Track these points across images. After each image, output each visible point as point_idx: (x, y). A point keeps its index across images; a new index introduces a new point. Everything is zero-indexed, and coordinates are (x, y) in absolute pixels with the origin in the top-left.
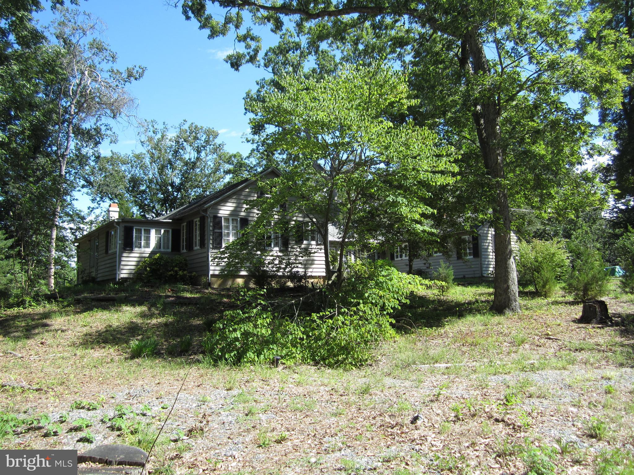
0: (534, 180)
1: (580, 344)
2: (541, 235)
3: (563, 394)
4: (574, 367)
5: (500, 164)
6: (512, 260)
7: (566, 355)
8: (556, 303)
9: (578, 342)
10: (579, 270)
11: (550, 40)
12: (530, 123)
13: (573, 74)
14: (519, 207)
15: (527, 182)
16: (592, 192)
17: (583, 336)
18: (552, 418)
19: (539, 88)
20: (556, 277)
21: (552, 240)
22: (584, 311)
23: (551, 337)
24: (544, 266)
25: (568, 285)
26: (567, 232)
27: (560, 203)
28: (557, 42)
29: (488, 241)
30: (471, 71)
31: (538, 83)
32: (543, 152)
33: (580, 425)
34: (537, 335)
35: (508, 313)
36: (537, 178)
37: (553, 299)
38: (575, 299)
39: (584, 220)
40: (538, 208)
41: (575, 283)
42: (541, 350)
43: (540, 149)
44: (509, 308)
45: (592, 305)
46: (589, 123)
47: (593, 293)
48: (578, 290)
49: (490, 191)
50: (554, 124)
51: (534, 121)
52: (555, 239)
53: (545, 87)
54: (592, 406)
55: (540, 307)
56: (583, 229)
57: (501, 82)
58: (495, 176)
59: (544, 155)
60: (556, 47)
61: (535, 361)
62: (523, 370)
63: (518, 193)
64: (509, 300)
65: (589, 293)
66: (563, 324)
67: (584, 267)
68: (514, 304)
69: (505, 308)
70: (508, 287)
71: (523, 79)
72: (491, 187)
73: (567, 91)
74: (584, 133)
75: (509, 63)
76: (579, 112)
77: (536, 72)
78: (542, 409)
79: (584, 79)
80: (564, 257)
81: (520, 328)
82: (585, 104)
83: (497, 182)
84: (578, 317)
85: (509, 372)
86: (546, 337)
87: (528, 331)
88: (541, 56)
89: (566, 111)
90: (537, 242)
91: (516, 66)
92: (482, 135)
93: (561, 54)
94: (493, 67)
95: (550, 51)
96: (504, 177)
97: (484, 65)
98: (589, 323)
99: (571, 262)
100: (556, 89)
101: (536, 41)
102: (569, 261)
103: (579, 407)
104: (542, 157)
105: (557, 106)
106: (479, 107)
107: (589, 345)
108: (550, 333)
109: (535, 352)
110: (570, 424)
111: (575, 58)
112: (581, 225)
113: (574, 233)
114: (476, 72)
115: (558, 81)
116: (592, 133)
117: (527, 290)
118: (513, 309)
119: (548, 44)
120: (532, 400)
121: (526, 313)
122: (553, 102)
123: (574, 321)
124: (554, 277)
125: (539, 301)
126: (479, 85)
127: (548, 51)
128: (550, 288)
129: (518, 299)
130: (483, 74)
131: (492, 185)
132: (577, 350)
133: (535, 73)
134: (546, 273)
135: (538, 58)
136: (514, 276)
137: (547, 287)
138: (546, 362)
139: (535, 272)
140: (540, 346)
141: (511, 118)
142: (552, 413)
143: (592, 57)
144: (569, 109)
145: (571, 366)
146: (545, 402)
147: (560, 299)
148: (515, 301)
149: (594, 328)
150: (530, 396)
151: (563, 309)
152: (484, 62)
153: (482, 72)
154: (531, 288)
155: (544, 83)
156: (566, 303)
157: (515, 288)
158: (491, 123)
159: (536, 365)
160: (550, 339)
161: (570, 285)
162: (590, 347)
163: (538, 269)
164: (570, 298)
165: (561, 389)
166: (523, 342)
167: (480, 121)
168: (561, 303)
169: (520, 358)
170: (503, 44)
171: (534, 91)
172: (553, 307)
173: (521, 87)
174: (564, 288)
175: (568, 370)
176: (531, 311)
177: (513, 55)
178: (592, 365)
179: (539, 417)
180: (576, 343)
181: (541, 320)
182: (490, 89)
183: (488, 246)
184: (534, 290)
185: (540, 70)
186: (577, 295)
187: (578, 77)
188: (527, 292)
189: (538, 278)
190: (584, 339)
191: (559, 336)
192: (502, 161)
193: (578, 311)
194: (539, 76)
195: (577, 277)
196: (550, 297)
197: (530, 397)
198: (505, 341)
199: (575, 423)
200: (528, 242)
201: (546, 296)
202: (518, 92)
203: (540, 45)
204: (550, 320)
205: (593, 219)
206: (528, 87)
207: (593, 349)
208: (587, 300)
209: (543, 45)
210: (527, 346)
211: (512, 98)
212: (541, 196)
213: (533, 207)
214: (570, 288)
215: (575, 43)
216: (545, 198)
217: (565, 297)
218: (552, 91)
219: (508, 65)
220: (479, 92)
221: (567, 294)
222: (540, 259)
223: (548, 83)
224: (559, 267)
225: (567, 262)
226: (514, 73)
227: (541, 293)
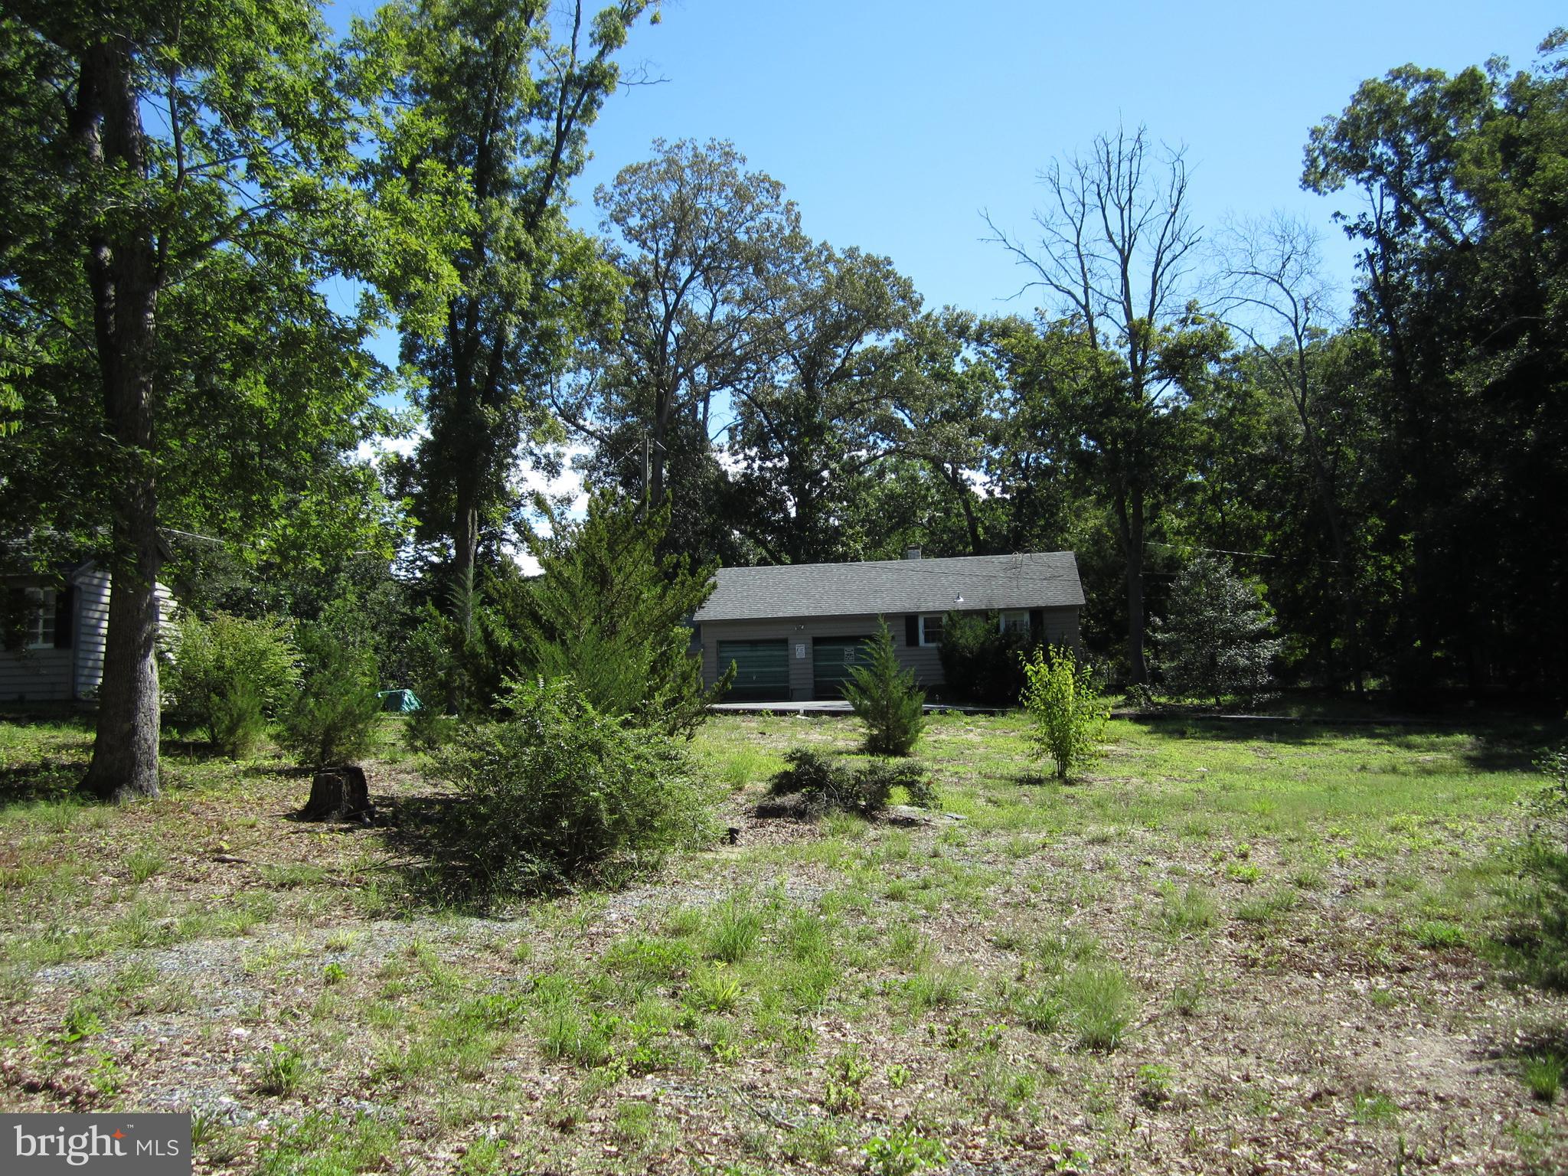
0: (231, 466)
1: (292, 871)
2: (239, 605)
3: (224, 997)
4: (269, 926)
5: (144, 410)
6: (151, 660)
7: (253, 899)
8: (257, 772)
9: (290, 866)
10: (316, 696)
11: (307, 140)
12: (231, 323)
13: (346, 233)
14: (188, 527)
15: (211, 466)
16: (362, 516)
17: (304, 850)
18: (185, 1059)
19: (267, 245)
20: (265, 708)
21: (263, 617)
22: (314, 793)
23: (228, 856)
24: (237, 679)
25: (288, 729)
26: (310, 603)
27: (289, 531)
28: (320, 149)
29: (101, 607)
30: (98, 151)
31: (267, 233)
32: (262, 402)
33: (247, 1067)
34: (193, 853)
35: (129, 798)
36: (240, 462)
37: (251, 763)
38: (301, 763)
39: (352, 577)
40: (237, 537)
41: (304, 724)
42: (196, 892)
43: (254, 392)
44: (130, 784)
45: (333, 778)
46: (372, 357)
47: (341, 748)
48: (311, 742)
49: (107, 476)
50: (293, 341)
51: (242, 322)
52: (271, 616)
53: (282, 247)
54: (287, 1018)
55: (213, 783)
56: (345, 600)
57: (172, 205)
58: (130, 439)
59: (262, 410)
60: (317, 160)
61: (176, 920)
62: (139, 944)
63: (184, 492)
64: (133, 764)
65: (335, 750)
66: (264, 823)
67: (329, 689)
68: (147, 773)
69: (120, 785)
70: (134, 730)
71: (233, 213)
72: (113, 468)
73: (332, 271)
74: (357, 376)
75: (204, 162)
76: (350, 325)
77: (265, 206)
78: (164, 1039)
79: (369, 252)
80: (287, 661)
81: (151, 836)
82: (370, 310)
83: (133, 455)
84: (299, 806)
85: (102, 953)
86: (216, 856)
87: (172, 843)
88: (276, 170)
89: (321, 316)
90: (225, 618)
91: (218, 177)
92: (107, 326)
93: (326, 180)
94: (158, 159)
95: (304, 166)
96: (154, 447)
97: (134, 147)
98: (322, 820)
99: (305, 675)
100: (306, 259)
101: (274, 132)
102: (299, 671)
103: (258, 1024)
104: (258, 413)
105: (301, 298)
106: (106, 253)
107: (314, 872)
108: (226, 847)
109: (180, 896)
110: (226, 1068)
111: (355, 197)
112: (344, 589)
113: (326, 606)
114: (109, 160)
115: (313, 242)
116: (375, 382)
117: (189, 738)
118: (141, 787)
119: (297, 147)
120: (144, 1021)
121: (176, 796)
122: (296, 289)
123: (288, 817)
124: (257, 710)
125: (218, 766)
126: (110, 194)
127: (298, 164)
128: (246, 735)
129: (158, 759)
130: (129, 170)
131: (118, 460)
132: (283, 885)
133: (261, 207)
134: (241, 701)
135: (271, 173)
136: (155, 700)
137: (240, 732)
138: (204, 919)
139: (213, 695)
140: (197, 881)
141: (192, 300)
142: (187, 1048)
143: (392, 207)
144: (328, 312)
145: (262, 924)
146: (176, 1021)
147: (266, 763)
148: (150, 766)
149: (332, 831)
150: (142, 1011)
151: (270, 787)
152: (134, 138)
153: (124, 164)
154: (202, 735)
155: (280, 237)
156: (280, 773)
157: (152, 733)
158: (135, 302)
159: (177, 929)
160: (224, 861)
161: (293, 729)
162: (315, 877)
163: (220, 688)
164: (290, 761)
165: (226, 983)
166: (152, 872)
167: (106, 287)
168: (267, 772)
169: (138, 913)
170: (193, 111)
171: (254, 249)
172: (246, 782)
173: (224, 232)
174: (276, 737)
175: (253, 935)
176: (190, 793)
177: (214, 145)
178: (311, 919)
179: (153, 1061)
180: (284, 869)
181: (210, 815)
182: (138, 214)
183: (101, 619)
184: (207, 740)
185: (274, 203)
186: (307, 753)
187: (356, 242)
188: (189, 744)
189: (220, 709)
190: (304, 860)
191: (246, 854)
192: (152, 404)
193: (300, 792)
194: (270, 218)
195: (311, 711)
196: (243, 757)
197: (141, 1013)
198: (105, 872)
199: (240, 1065)
200: (203, 618)
201: (234, 756)
202: (215, 240)
203: (280, 145)
204: (232, 814)
205: (372, 578)
206: (242, 236)
207: (321, 881)
208: (329, 765)
209: (288, 146)
210: (162, 882)
211: (197, 250)
212: (247, 508)
213: (222, 532)
214: (291, 738)
215: (361, 167)
216: (255, 514)
217: (279, 758)
218: (298, 262)
219: (199, 167)
220: (108, 214)
221: (284, 752)
222: (228, 663)
223: (291, 241)
224: (273, 686)
225: (293, 676)
226: (212, 192)
227: (224, 746)
